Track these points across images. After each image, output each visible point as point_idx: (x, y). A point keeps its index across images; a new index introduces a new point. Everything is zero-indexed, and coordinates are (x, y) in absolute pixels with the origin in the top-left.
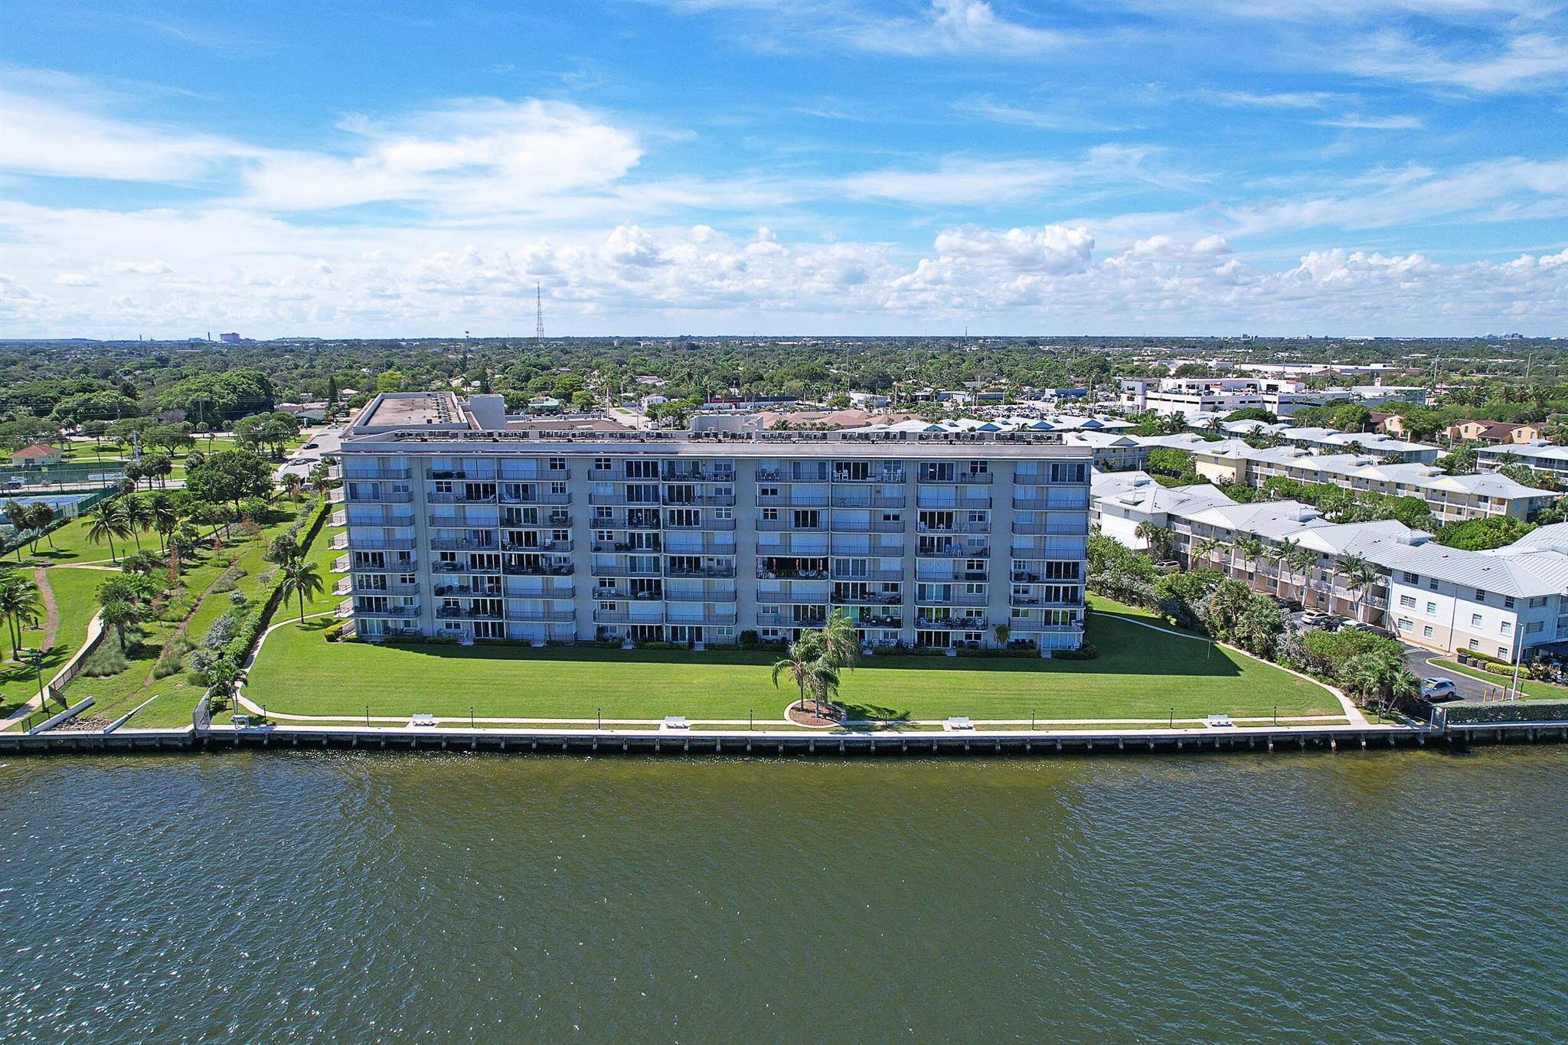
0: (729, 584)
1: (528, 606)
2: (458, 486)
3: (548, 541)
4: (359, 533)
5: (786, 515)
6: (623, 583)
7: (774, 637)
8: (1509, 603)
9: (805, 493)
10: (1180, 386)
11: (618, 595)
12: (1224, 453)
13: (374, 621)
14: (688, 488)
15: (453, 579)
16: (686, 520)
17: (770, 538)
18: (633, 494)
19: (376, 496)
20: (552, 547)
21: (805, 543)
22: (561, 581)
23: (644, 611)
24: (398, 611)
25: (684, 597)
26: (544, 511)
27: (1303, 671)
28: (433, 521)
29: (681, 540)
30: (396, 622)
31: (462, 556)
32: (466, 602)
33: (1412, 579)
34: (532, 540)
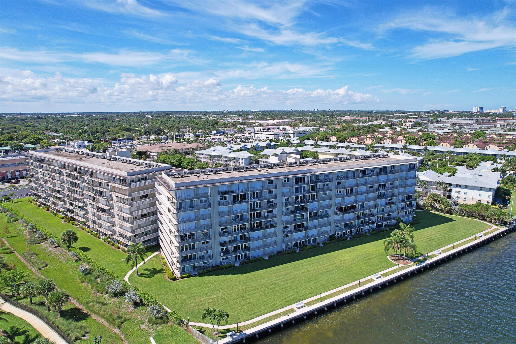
0: (326, 220)
1: (257, 243)
2: (230, 197)
3: (266, 214)
4: (184, 226)
5: (344, 191)
6: (292, 227)
7: (338, 235)
8: (490, 190)
9: (349, 182)
10: (261, 129)
11: (291, 231)
12: (329, 152)
13: (189, 266)
14: (314, 185)
15: (226, 239)
16: (314, 198)
17: (338, 200)
18: (297, 191)
19: (192, 206)
20: (267, 217)
21: (349, 200)
22: (270, 231)
23: (299, 236)
24: (202, 258)
25: (313, 227)
26: (264, 203)
27: (464, 216)
28: (220, 214)
29: (312, 206)
30: (199, 264)
31: (230, 228)
32: (231, 247)
33: (459, 186)
34: (259, 215)
